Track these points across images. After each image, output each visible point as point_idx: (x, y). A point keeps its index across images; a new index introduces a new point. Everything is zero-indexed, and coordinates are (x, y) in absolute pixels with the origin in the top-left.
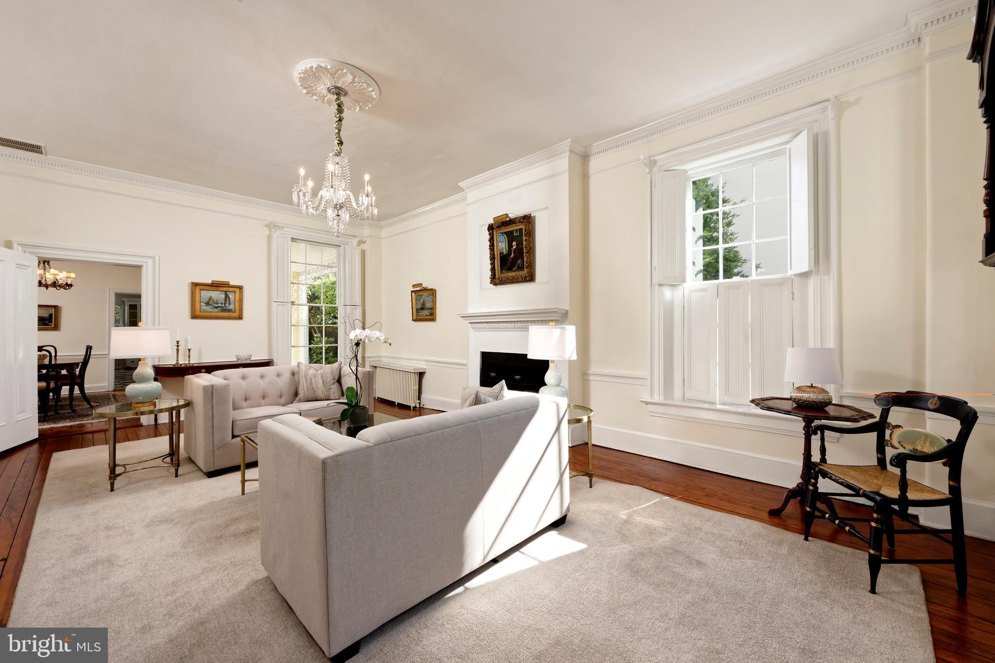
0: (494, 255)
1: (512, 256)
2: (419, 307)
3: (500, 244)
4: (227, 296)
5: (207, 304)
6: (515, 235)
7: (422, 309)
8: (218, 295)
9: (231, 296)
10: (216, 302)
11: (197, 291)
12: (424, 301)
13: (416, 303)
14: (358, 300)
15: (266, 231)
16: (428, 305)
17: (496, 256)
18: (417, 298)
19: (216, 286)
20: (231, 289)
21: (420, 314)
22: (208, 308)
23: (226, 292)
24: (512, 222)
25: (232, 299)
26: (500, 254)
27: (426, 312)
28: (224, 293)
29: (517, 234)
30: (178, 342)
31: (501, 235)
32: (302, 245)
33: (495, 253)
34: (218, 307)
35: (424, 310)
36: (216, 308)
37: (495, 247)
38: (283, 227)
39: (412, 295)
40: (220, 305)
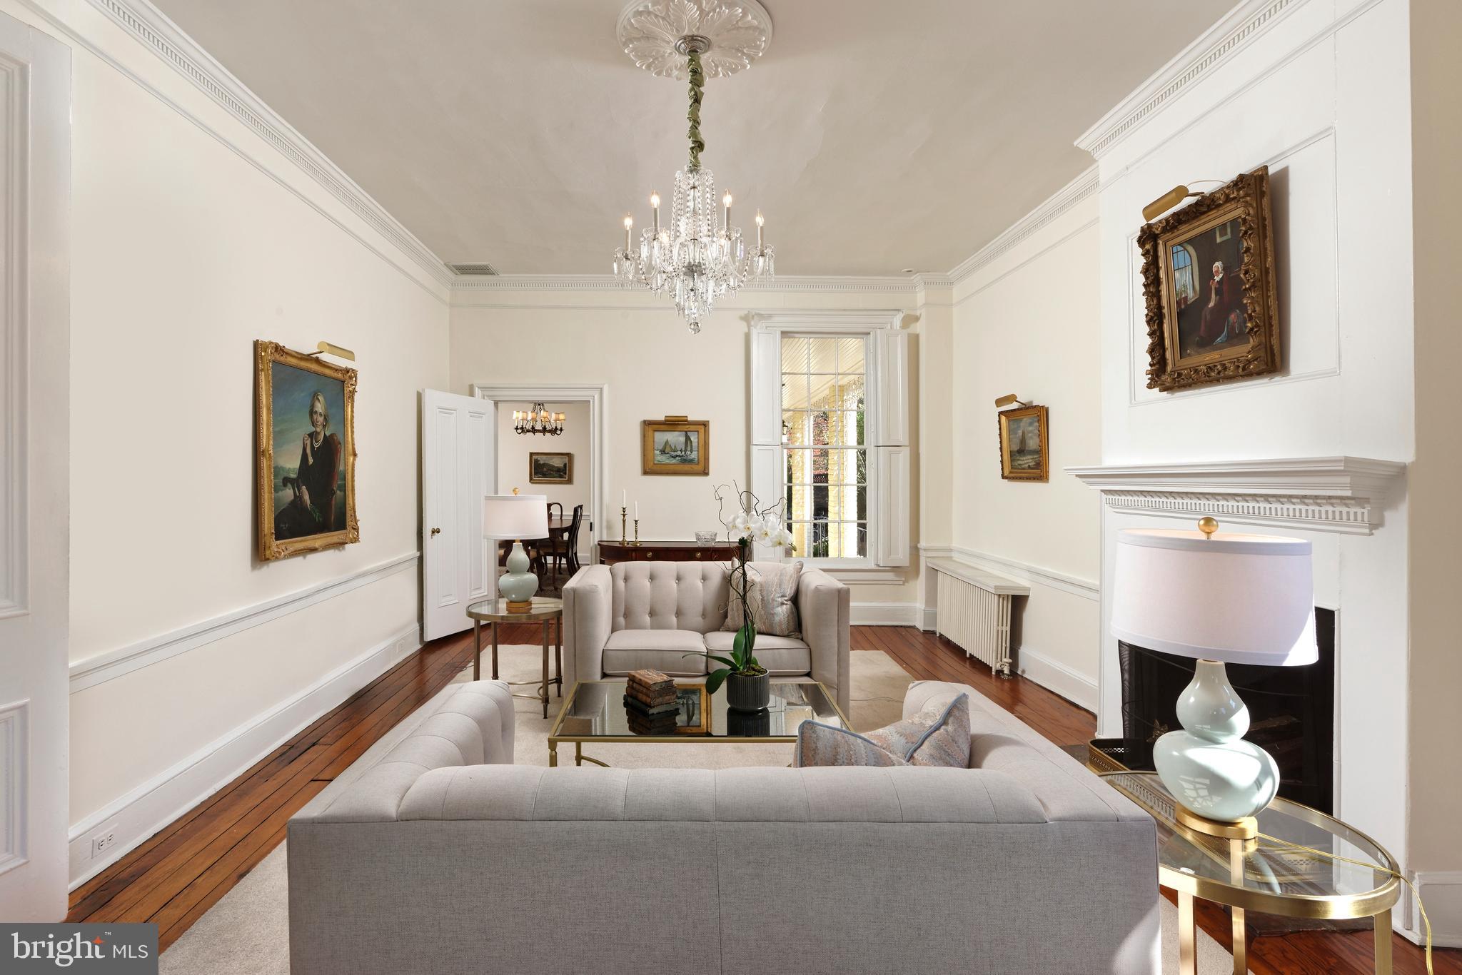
0: (1160, 307)
1: (1212, 304)
2: (1016, 448)
3: (1177, 275)
4: (688, 439)
5: (663, 452)
6: (1219, 240)
7: (1021, 451)
8: (676, 438)
9: (694, 438)
10: (673, 448)
11: (650, 433)
12: (1023, 433)
13: (1010, 440)
14: (902, 435)
15: (743, 327)
16: (1033, 443)
17: (1165, 311)
18: (1012, 427)
19: (672, 424)
20: (692, 428)
21: (1016, 463)
22: (664, 458)
23: (686, 432)
24: (1206, 205)
25: (695, 444)
26: (1178, 303)
27: (1027, 460)
28: (684, 433)
29: (1225, 238)
30: (624, 509)
31: (1180, 248)
32: (803, 342)
33: (1164, 302)
34: (677, 456)
35: (1024, 455)
36: (674, 457)
37: (1164, 287)
38: (770, 316)
39: (999, 422)
40: (679, 453)
